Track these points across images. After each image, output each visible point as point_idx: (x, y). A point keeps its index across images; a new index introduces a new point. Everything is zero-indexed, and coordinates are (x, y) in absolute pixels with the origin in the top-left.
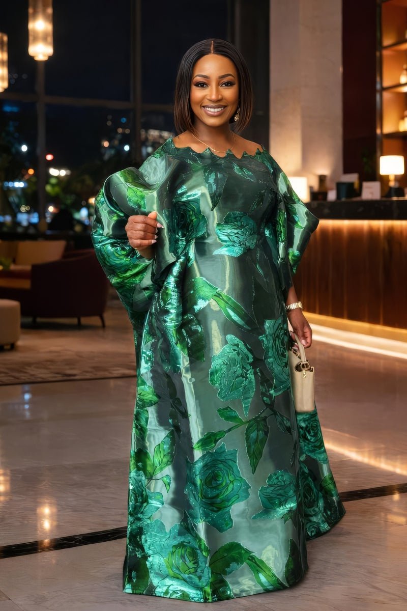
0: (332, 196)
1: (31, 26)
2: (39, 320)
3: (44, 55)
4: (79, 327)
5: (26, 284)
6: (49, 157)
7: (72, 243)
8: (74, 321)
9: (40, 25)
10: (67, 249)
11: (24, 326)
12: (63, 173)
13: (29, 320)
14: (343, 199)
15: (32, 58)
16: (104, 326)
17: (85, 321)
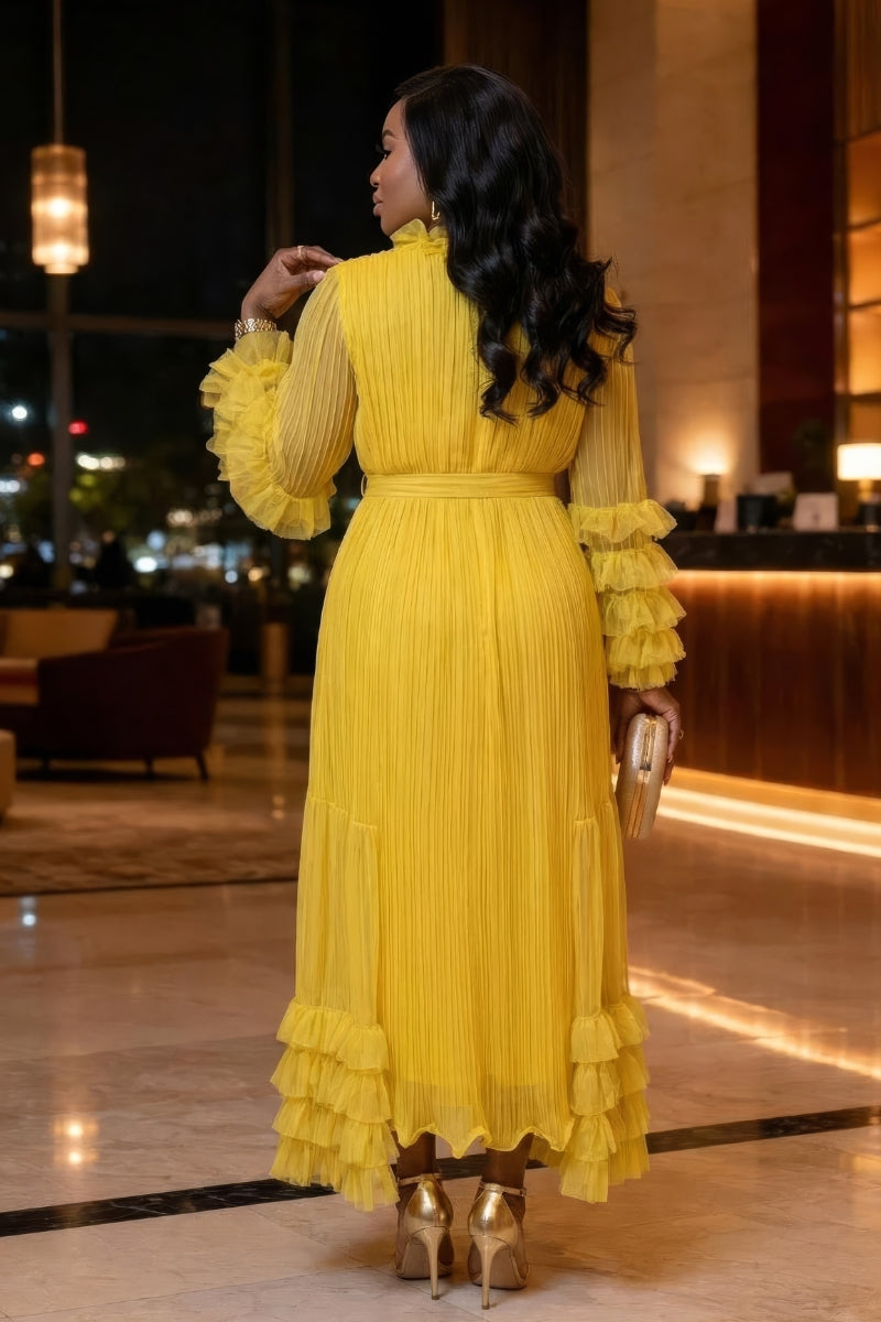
0: (726, 523)
2: (56, 764)
3: (68, 263)
4: (150, 778)
5: (27, 696)
6: (77, 428)
7: (130, 613)
8: (138, 767)
9: (58, 207)
10: (120, 627)
11: (23, 776)
12: (108, 463)
13: (34, 764)
14: (751, 530)
15: (41, 268)
16: (205, 776)
17: (162, 766)
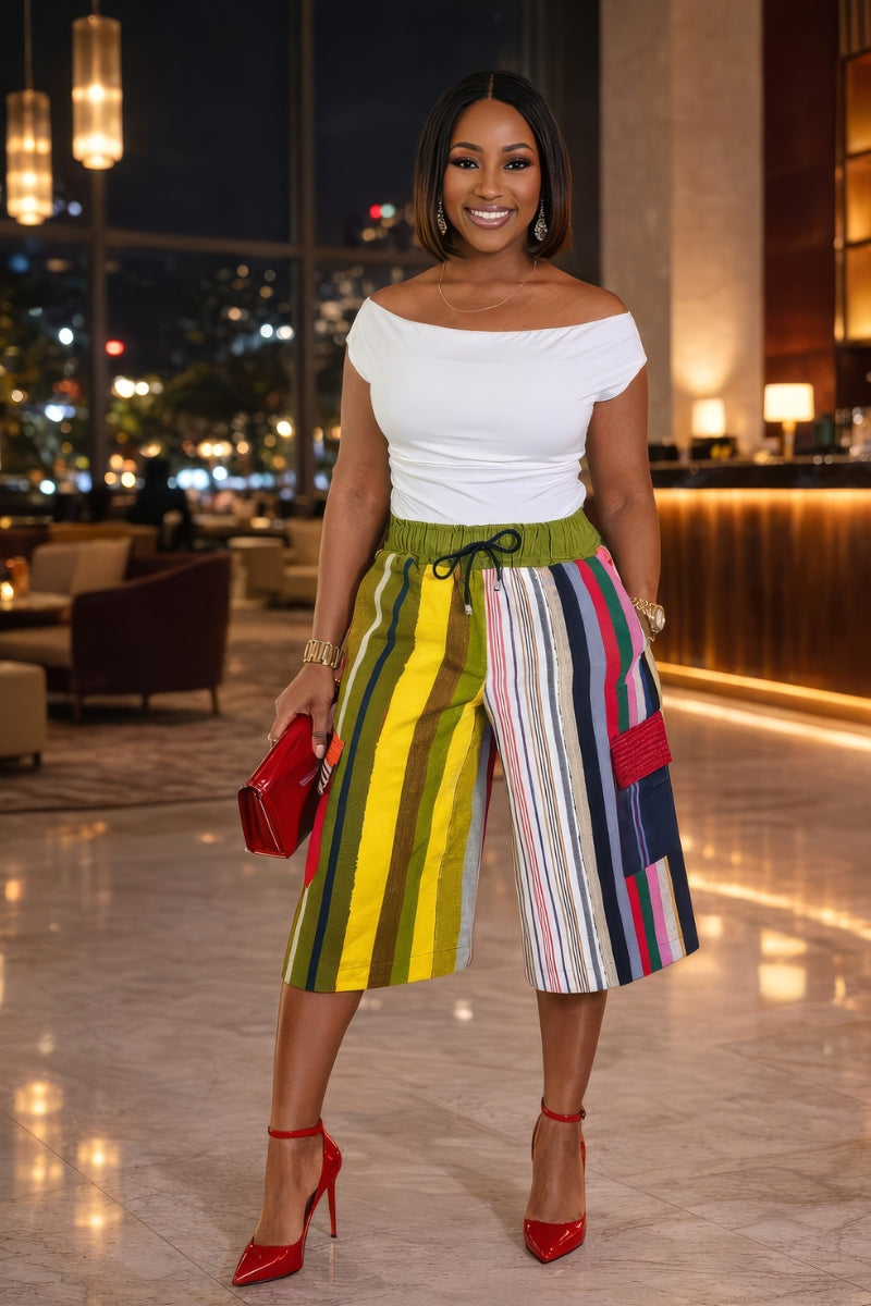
1: (78, 94)
3: (105, 156)
6: (114, 348)
8: (135, 700)
9: (97, 95)
12: (142, 388)
15: (80, 164)
16: (216, 714)
